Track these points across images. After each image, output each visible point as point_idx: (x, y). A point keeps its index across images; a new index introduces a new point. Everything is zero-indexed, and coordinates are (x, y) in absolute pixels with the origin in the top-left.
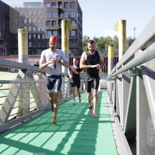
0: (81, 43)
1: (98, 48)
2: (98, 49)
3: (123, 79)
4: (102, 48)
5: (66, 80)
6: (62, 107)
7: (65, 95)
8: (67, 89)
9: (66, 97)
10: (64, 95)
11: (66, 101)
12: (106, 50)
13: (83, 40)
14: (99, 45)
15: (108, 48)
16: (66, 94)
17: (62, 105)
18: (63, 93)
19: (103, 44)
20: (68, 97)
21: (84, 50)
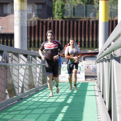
1: (82, 3)
2: (80, 4)
4: (87, 3)
6: (15, 110)
7: (20, 89)
9: (22, 91)
10: (18, 89)
11: (21, 99)
12: (95, 6)
15: (98, 3)
16: (23, 88)
20: (26, 91)
21: (56, 7)
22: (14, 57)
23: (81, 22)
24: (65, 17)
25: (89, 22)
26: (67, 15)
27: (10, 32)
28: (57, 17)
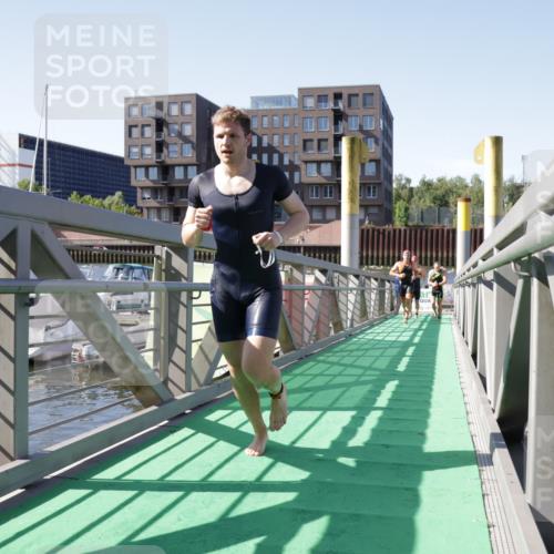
0: (388, 194)
1: (433, 205)
2: (430, 207)
3: (495, 285)
4: (441, 206)
5: (351, 285)
6: (342, 351)
7: (349, 322)
8: (355, 307)
9: (352, 325)
10: (346, 322)
11: (350, 335)
12: (451, 210)
13: (394, 185)
14: (435, 198)
15: (456, 206)
16: (352, 320)
17: (343, 346)
18: (343, 316)
19: (444, 196)
20: (356, 325)
21: (397, 211)
22: (341, 278)
23: (432, 231)
24: (410, 224)
25: (443, 230)
26: (413, 220)
27: (334, 243)
28: (398, 224)
